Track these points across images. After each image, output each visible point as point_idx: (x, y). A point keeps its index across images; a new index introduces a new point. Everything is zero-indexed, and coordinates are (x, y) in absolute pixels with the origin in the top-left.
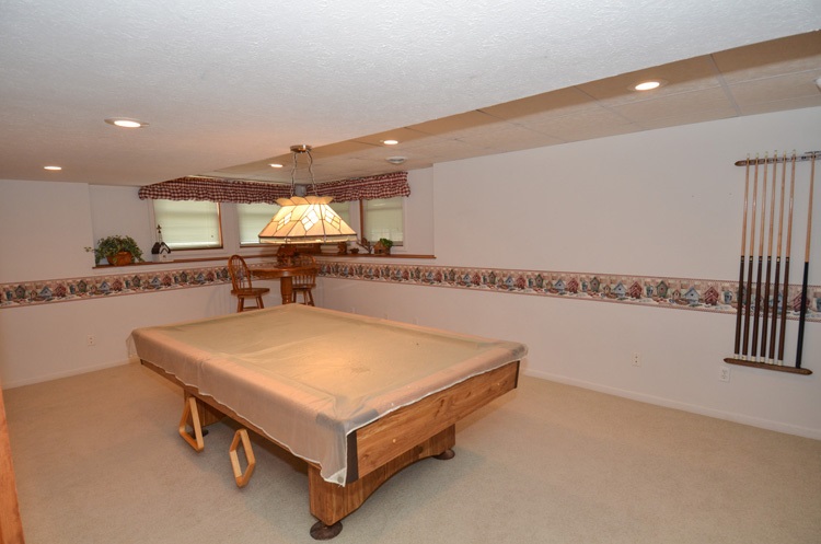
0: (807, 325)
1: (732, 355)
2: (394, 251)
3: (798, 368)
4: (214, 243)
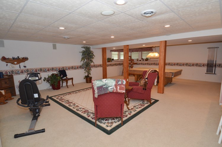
0: (216, 68)
1: (206, 73)
2: (149, 60)
3: (215, 74)
4: (117, 59)
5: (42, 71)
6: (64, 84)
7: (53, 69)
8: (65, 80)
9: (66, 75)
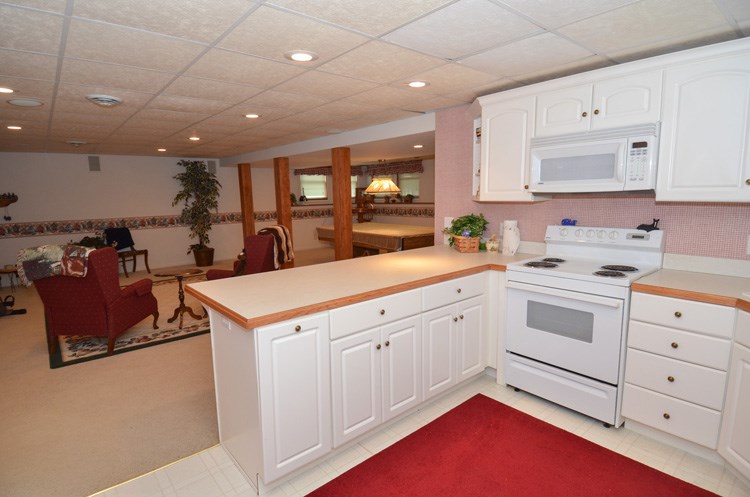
2: (414, 200)
4: (323, 196)
5: (56, 230)
6: (129, 266)
7: (90, 225)
8: (129, 254)
9: (131, 244)
